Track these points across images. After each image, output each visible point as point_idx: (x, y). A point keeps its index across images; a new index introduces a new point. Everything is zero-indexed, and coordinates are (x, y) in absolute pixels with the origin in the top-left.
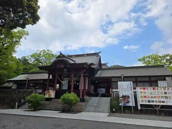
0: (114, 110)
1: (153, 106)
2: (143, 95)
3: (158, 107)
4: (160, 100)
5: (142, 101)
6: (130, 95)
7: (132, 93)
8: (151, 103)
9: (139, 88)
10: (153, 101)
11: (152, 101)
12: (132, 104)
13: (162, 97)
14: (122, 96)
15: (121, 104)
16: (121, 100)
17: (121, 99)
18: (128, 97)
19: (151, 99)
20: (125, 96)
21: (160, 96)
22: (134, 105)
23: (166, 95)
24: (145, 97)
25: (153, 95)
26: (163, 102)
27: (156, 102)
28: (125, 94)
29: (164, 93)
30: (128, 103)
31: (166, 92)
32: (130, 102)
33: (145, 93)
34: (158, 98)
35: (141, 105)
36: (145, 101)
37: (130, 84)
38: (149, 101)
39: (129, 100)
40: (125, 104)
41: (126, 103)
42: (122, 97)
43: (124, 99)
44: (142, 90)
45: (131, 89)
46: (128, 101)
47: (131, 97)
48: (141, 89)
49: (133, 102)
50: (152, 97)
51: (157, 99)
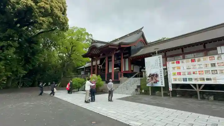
0: (143, 91)
1: (192, 85)
2: (176, 71)
3: (199, 88)
4: (202, 76)
5: (175, 80)
6: (159, 73)
7: (160, 70)
8: (188, 82)
9: (171, 62)
10: (191, 79)
11: (189, 79)
12: (161, 83)
13: (207, 72)
14: (150, 75)
15: (148, 84)
16: (148, 80)
17: (148, 78)
18: (157, 76)
19: (188, 77)
20: (153, 75)
21: (203, 71)
22: (164, 85)
23: (214, 68)
24: (179, 74)
25: (192, 71)
26: (208, 79)
27: (196, 79)
28: (153, 72)
29: (210, 65)
30: (156, 83)
31: (214, 64)
32: (158, 81)
33: (179, 68)
34: (199, 74)
35: (173, 85)
36: (179, 80)
37: (160, 59)
38: (185, 80)
39: (158, 79)
40: (152, 84)
41: (154, 83)
42: (149, 77)
43: (152, 78)
44: (175, 65)
45: (160, 65)
46: (156, 80)
47: (159, 76)
48: (173, 63)
49: (162, 82)
50: (189, 74)
51: (197, 76)
